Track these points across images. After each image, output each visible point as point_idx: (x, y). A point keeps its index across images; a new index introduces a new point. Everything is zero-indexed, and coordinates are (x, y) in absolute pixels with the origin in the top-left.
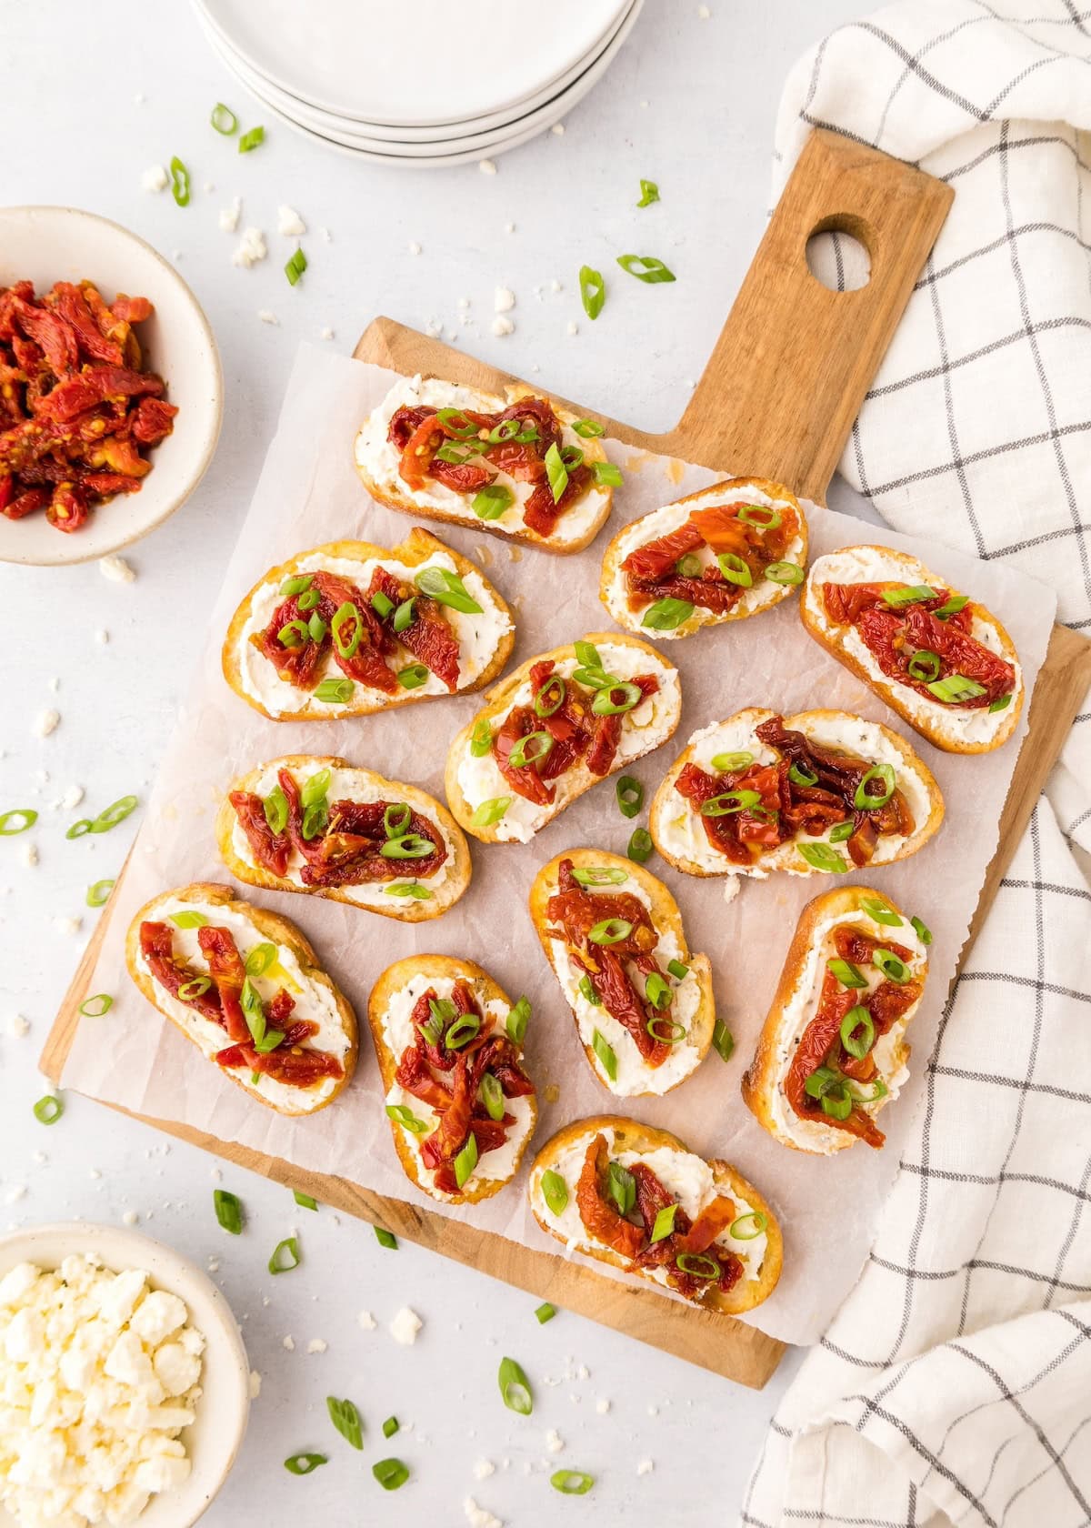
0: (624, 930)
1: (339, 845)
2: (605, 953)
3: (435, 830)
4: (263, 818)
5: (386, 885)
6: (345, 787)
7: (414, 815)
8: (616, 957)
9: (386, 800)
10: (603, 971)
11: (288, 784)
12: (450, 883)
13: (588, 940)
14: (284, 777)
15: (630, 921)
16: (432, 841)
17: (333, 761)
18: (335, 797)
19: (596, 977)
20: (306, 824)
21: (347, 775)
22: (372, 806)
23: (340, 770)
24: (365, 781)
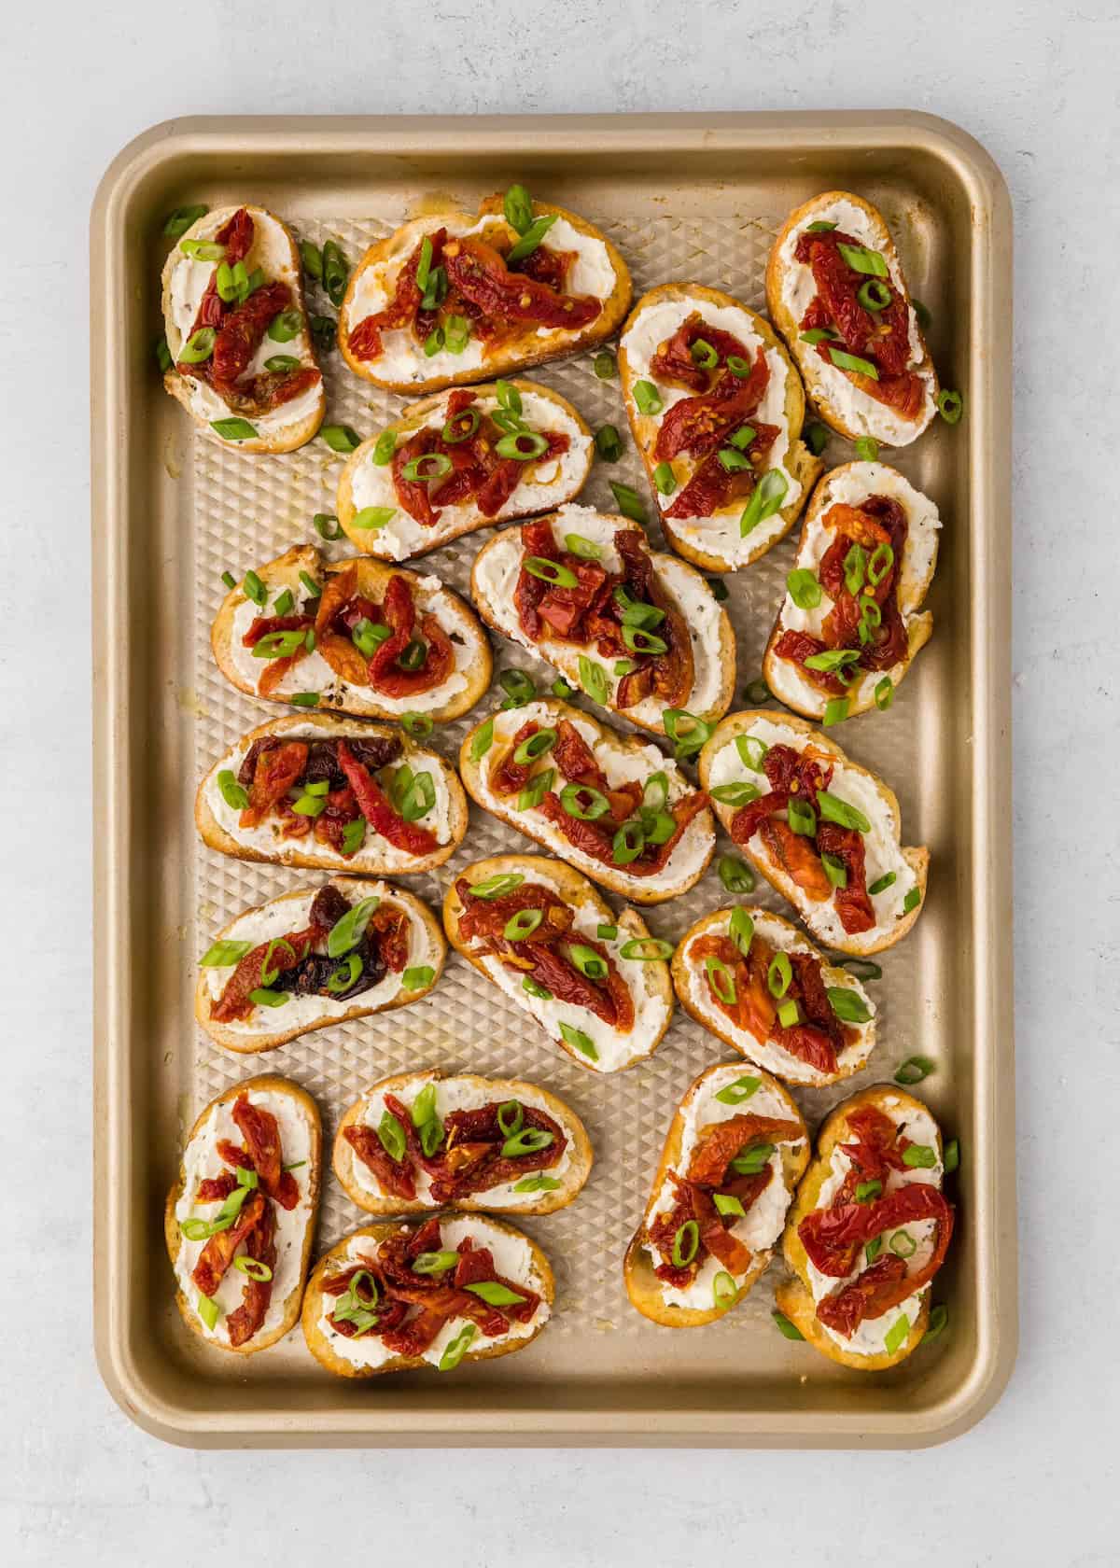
0: (536, 917)
1: (464, 1156)
2: (530, 947)
3: (550, 1120)
4: (381, 1147)
5: (514, 1184)
6: (451, 1097)
7: (525, 1109)
8: (541, 946)
9: (495, 1101)
10: (538, 964)
11: (397, 1109)
12: (575, 1168)
13: (510, 942)
14: (391, 1101)
15: (539, 908)
16: (548, 1130)
17: (433, 1075)
18: (445, 1110)
19: (534, 973)
20: (425, 1144)
21: (451, 1085)
22: (482, 1111)
23: (442, 1082)
24: (469, 1087)
